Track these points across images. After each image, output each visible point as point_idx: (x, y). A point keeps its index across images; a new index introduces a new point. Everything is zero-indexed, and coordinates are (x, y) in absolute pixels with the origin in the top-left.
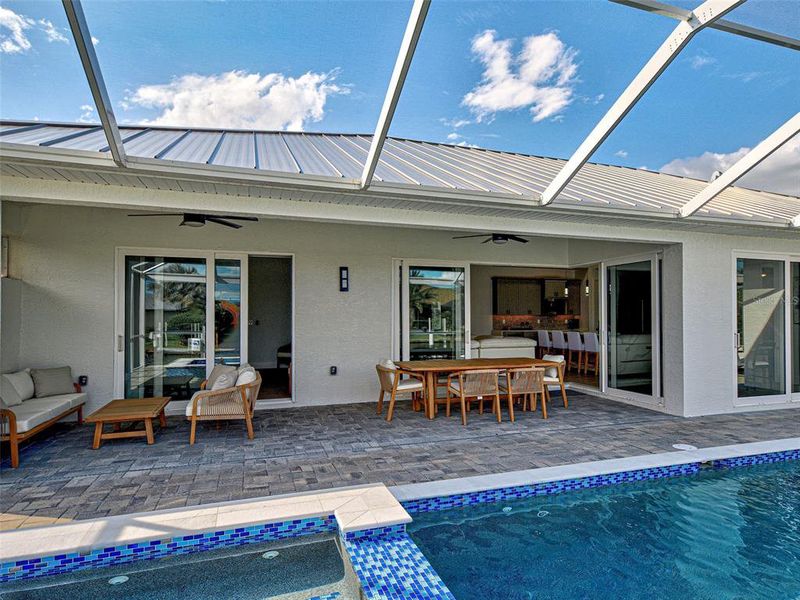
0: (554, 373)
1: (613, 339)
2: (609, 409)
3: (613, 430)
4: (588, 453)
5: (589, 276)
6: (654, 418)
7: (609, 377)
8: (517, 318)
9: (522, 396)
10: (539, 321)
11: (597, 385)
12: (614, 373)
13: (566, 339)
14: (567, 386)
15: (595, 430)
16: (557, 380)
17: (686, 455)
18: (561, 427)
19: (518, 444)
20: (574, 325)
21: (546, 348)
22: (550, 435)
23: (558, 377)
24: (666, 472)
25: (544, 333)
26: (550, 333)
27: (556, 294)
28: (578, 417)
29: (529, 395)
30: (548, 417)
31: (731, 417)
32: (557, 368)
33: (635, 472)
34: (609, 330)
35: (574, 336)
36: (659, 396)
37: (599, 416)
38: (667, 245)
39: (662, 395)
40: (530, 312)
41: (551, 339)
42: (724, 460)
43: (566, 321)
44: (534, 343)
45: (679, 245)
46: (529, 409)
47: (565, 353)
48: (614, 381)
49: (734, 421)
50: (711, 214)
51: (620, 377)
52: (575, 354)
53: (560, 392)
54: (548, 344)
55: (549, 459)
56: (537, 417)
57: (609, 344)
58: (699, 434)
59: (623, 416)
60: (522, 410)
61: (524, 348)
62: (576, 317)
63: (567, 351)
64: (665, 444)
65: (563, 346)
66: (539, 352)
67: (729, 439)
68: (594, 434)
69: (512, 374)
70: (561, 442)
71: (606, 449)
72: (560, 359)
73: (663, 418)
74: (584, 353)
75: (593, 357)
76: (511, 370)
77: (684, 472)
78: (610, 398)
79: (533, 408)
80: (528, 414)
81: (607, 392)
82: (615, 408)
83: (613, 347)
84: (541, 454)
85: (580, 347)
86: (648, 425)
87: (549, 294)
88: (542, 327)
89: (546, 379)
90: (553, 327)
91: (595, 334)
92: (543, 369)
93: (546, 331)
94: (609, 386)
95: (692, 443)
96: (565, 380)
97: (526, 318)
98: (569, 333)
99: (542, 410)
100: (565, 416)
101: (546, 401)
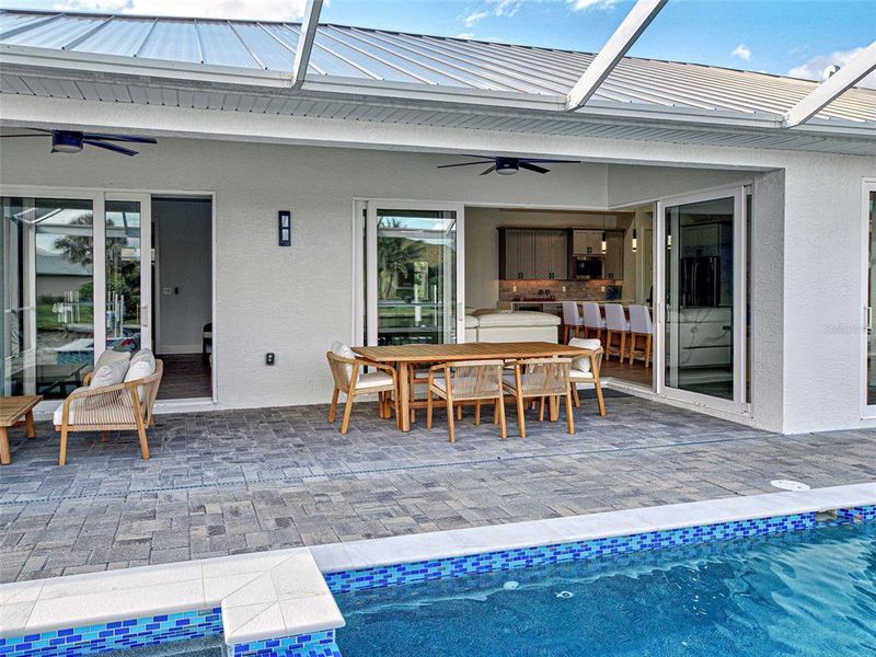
0: (585, 365)
1: (674, 316)
2: (666, 419)
3: (675, 453)
4: (637, 493)
5: (638, 224)
6: (735, 435)
7: (668, 369)
8: (533, 283)
9: (538, 399)
10: (564, 289)
11: (649, 382)
12: (674, 364)
13: (603, 314)
14: (605, 383)
15: (646, 453)
16: (590, 375)
17: (792, 499)
18: (596, 447)
19: (529, 475)
20: (614, 294)
21: (574, 327)
22: (579, 460)
23: (591, 371)
24: (762, 526)
25: (571, 307)
26: (580, 306)
27: (589, 250)
28: (620, 431)
29: (547, 399)
30: (576, 430)
31: (858, 436)
32: (590, 358)
33: (714, 527)
34: (668, 301)
35: (615, 310)
36: (743, 399)
37: (653, 430)
38: (761, 173)
39: (748, 400)
40: (551, 276)
41: (581, 315)
42: (856, 508)
43: (603, 289)
44: (557, 320)
45: (780, 172)
46: (548, 418)
47: (602, 334)
48: (674, 377)
49: (862, 441)
50: (832, 122)
51: (682, 370)
52: (618, 335)
53: (595, 391)
54: (578, 322)
55: (578, 502)
56: (559, 430)
57: (667, 322)
58: (810, 463)
59: (691, 430)
60: (538, 419)
61: (542, 327)
62: (618, 283)
63: (605, 332)
64: (757, 480)
65: (599, 324)
66: (564, 334)
67: (860, 472)
68: (647, 460)
69: (524, 368)
70: (595, 473)
71: (665, 486)
72: (594, 345)
73: (751, 434)
74: (629, 335)
75: (643, 341)
76: (522, 362)
77: (791, 527)
78: (668, 403)
79: (555, 416)
80: (547, 426)
81: (664, 393)
82: (677, 418)
83: (674, 327)
84: (565, 491)
85: (623, 326)
86: (728, 445)
87: (580, 249)
88: (569, 296)
89: (574, 374)
90: (585, 297)
91: (646, 308)
92: (570, 360)
93: (575, 303)
94: (667, 384)
95: (802, 478)
96: (602, 375)
97: (546, 284)
98: (607, 306)
99: (566, 420)
100: (601, 430)
101: (574, 405)
